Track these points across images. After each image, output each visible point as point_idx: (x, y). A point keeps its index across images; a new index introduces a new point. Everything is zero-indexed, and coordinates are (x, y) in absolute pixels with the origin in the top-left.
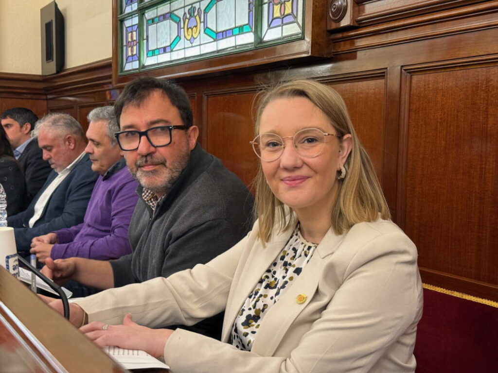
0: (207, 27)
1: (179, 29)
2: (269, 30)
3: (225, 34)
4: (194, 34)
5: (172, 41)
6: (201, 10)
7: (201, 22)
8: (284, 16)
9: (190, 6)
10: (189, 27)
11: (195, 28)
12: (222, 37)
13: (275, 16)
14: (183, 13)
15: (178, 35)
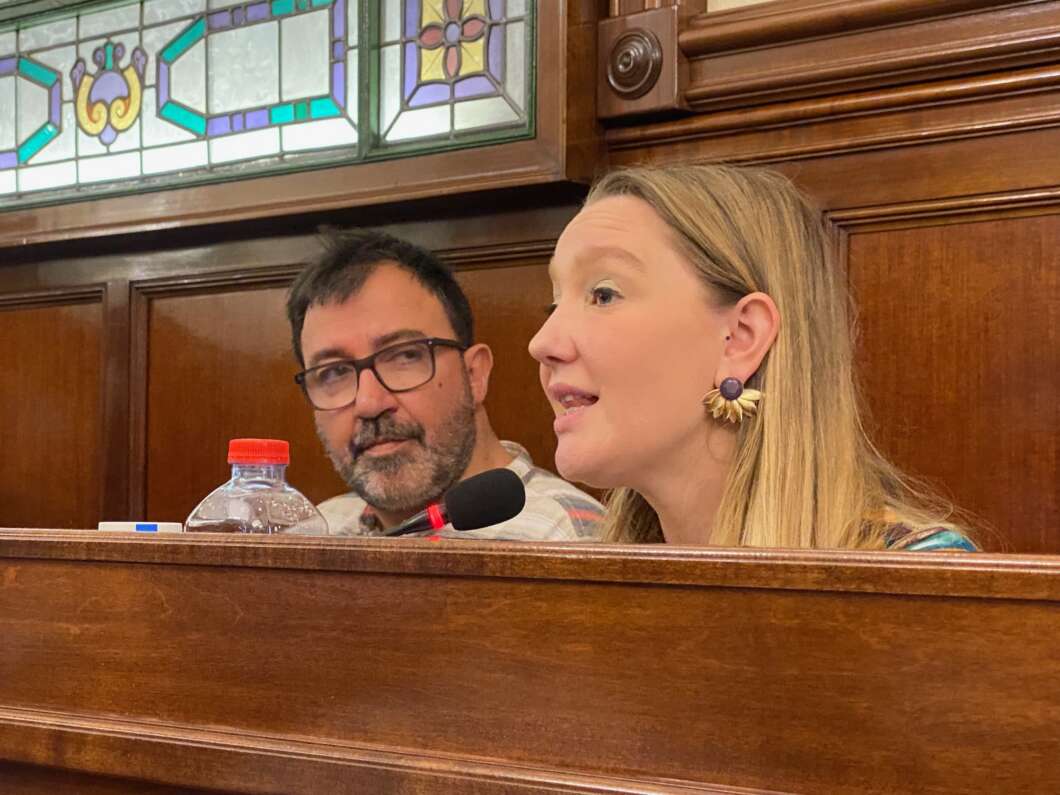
0: (171, 101)
1: (56, 104)
2: (405, 115)
3: (240, 121)
4: (114, 121)
5: (23, 138)
6: (144, 54)
7: (143, 87)
8: (455, 80)
9: (102, 42)
10: (93, 99)
11: (119, 103)
12: (228, 130)
13: (425, 77)
14: (72, 61)
15: (49, 122)
